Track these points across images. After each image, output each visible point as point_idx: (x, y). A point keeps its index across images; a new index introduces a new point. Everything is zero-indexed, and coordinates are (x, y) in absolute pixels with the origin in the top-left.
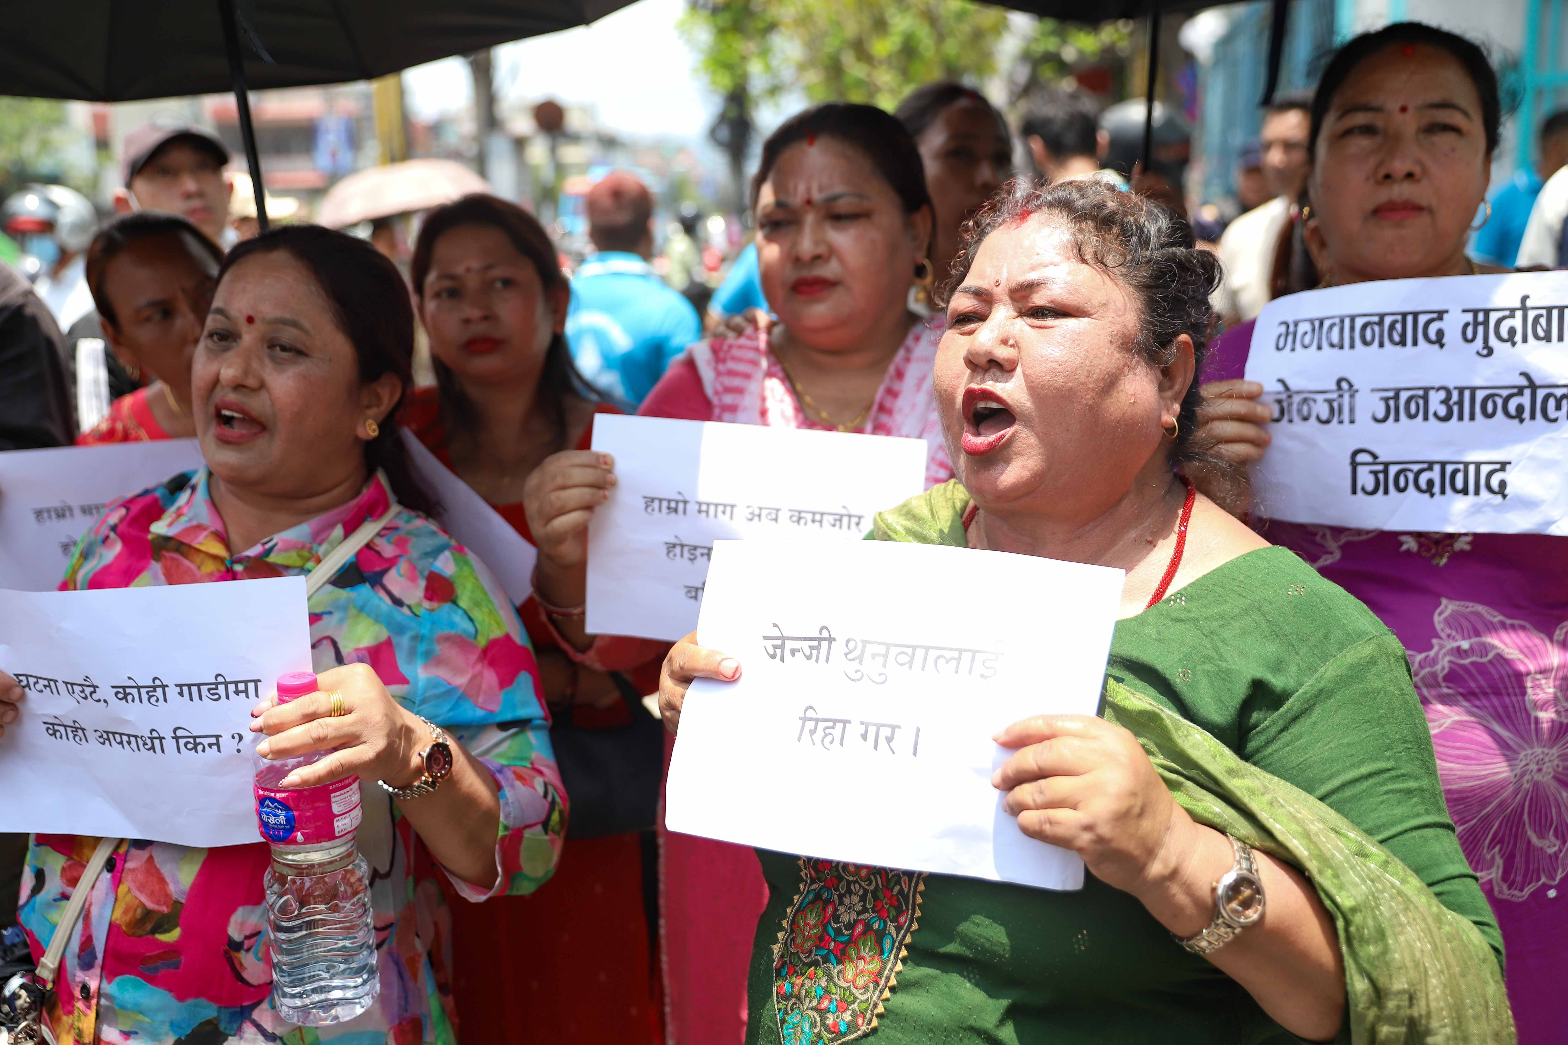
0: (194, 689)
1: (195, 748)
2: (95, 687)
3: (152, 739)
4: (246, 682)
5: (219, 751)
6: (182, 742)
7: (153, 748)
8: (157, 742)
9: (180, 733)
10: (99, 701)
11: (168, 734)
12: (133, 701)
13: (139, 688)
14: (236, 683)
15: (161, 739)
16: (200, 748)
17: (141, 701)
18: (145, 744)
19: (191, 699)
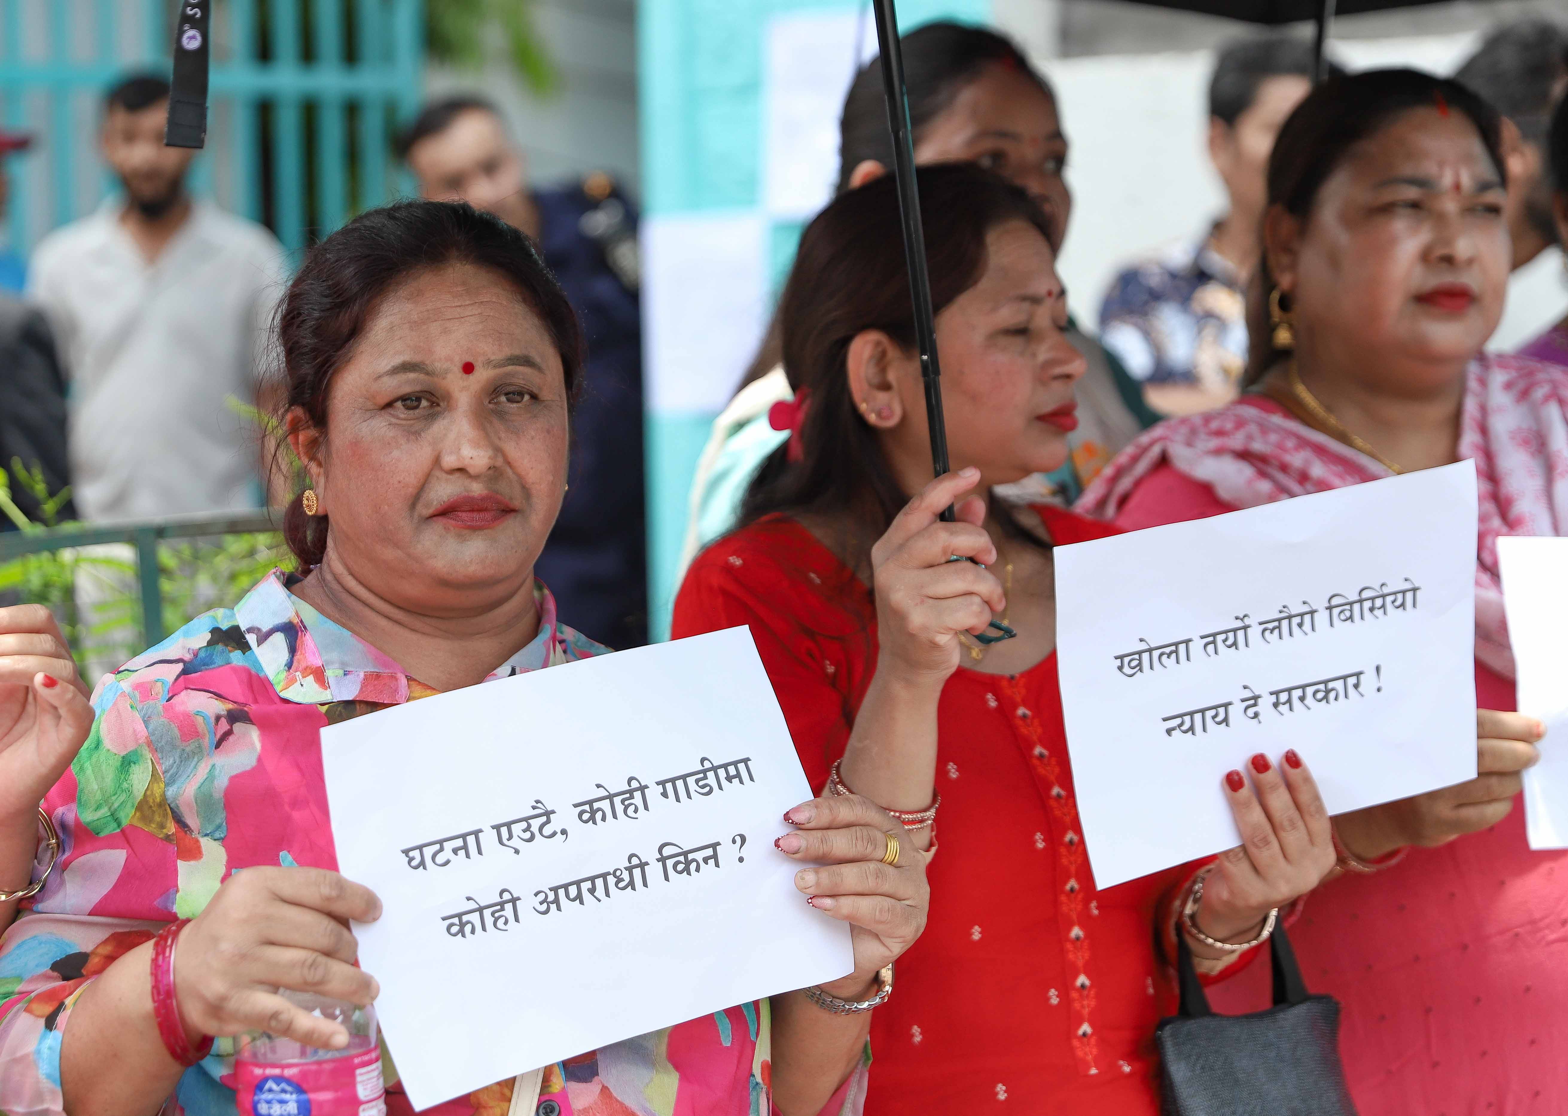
0: (680, 784)
1: (687, 870)
2: (548, 814)
3: (630, 869)
4: (735, 764)
5: (717, 865)
6: (670, 863)
7: (632, 884)
8: (637, 872)
9: (667, 851)
10: (554, 834)
11: (650, 855)
12: (604, 819)
13: (610, 797)
14: (725, 766)
15: (642, 865)
16: (693, 866)
17: (615, 816)
18: (619, 880)
19: (678, 800)
